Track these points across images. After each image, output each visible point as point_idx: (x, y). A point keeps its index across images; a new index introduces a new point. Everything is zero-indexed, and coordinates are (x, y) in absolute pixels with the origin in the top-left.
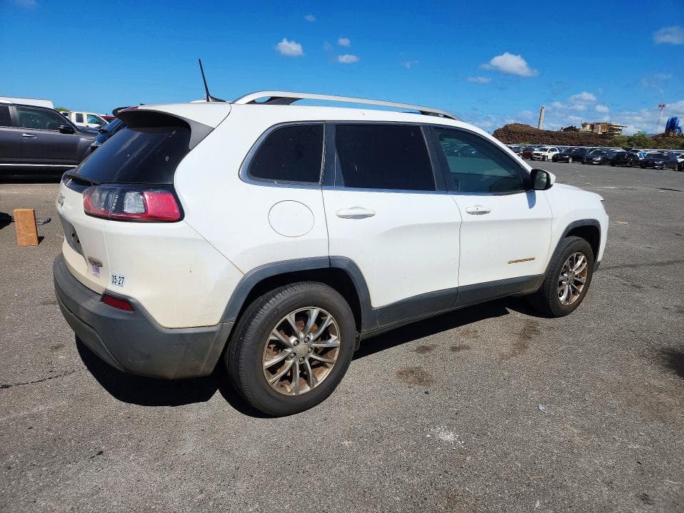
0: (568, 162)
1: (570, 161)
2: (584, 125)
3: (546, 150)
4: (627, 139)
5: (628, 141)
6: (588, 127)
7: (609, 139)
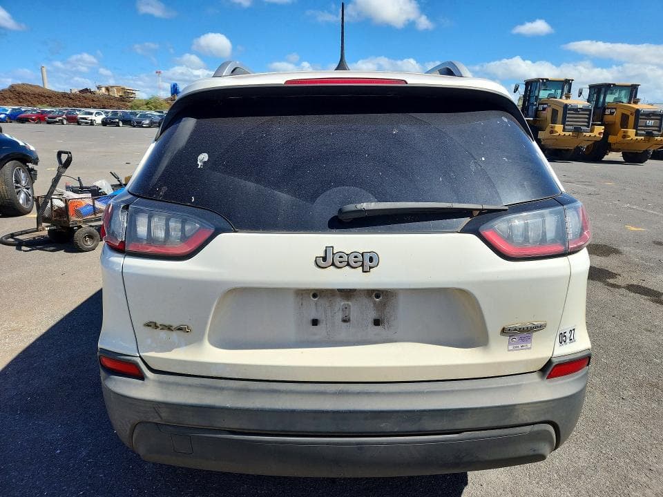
0: (119, 126)
1: (121, 124)
2: (99, 88)
3: (91, 114)
4: (144, 103)
5: (147, 104)
6: (103, 90)
7: (129, 102)
